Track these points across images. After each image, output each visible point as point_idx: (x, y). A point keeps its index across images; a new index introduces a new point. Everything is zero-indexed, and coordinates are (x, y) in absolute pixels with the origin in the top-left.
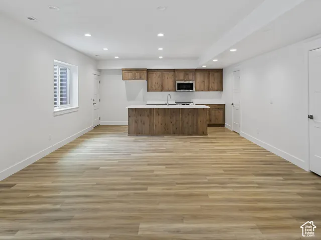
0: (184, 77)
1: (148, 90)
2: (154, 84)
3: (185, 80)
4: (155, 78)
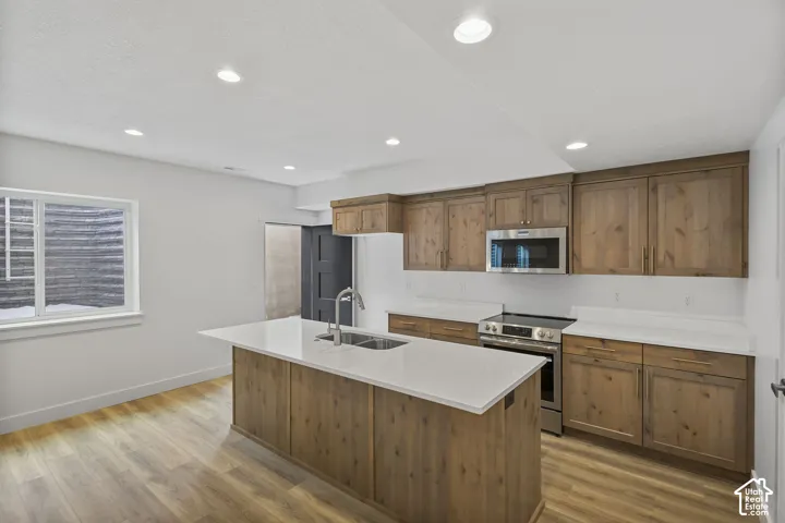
0: (524, 211)
1: (406, 267)
2: (423, 243)
3: (525, 226)
4: (427, 223)
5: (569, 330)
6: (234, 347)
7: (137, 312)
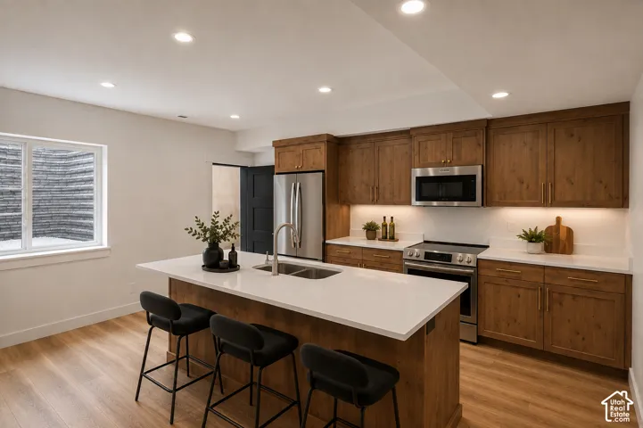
0: (444, 152)
2: (356, 180)
3: (446, 164)
5: (484, 255)
6: (170, 279)
7: (105, 245)
